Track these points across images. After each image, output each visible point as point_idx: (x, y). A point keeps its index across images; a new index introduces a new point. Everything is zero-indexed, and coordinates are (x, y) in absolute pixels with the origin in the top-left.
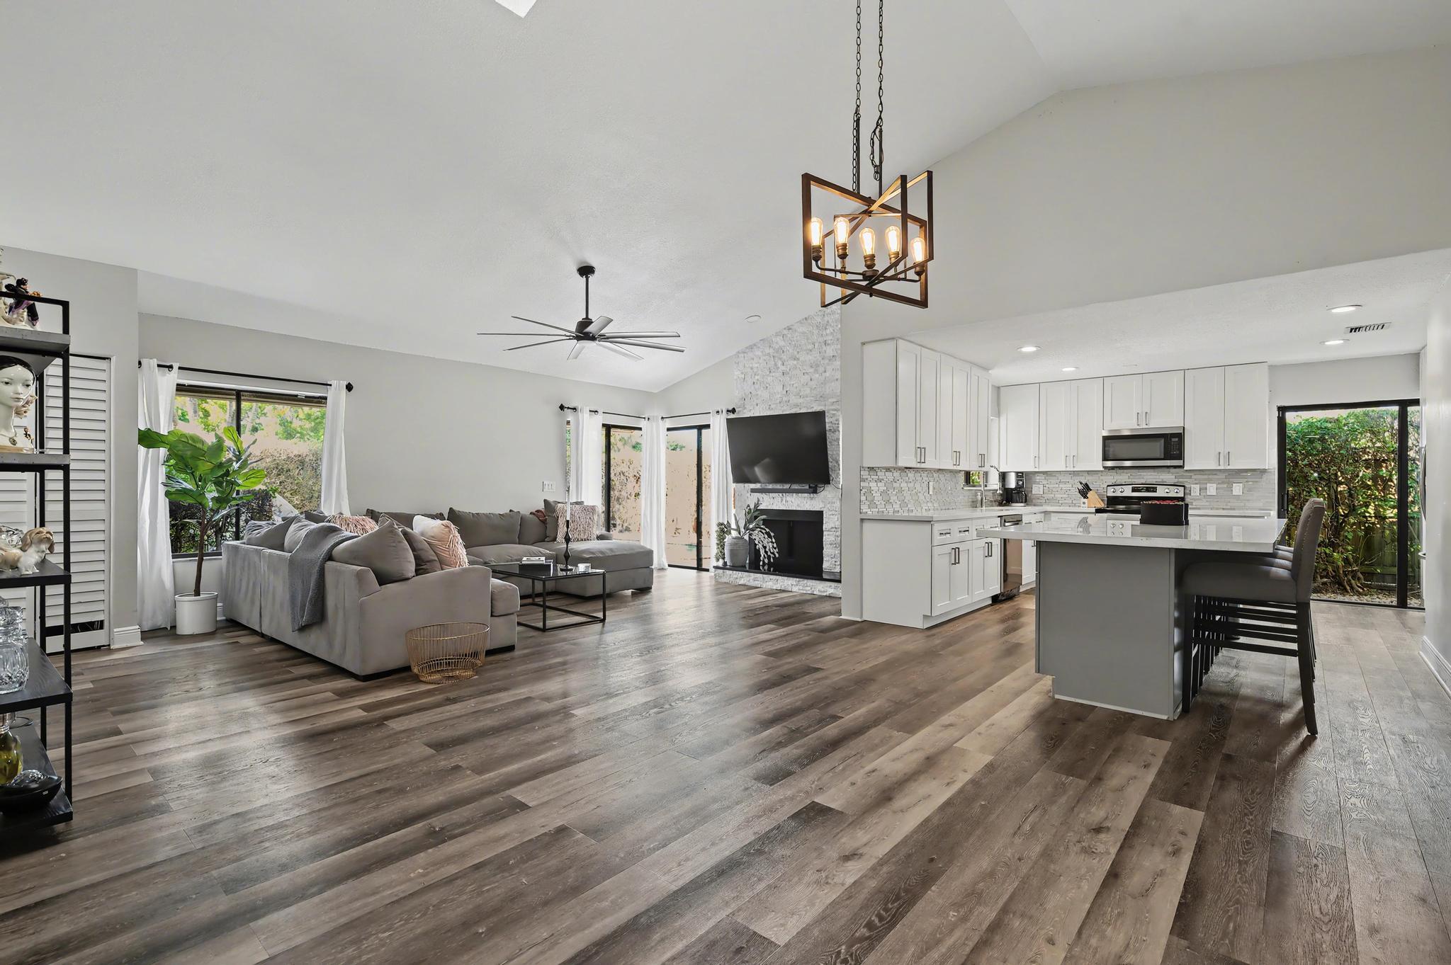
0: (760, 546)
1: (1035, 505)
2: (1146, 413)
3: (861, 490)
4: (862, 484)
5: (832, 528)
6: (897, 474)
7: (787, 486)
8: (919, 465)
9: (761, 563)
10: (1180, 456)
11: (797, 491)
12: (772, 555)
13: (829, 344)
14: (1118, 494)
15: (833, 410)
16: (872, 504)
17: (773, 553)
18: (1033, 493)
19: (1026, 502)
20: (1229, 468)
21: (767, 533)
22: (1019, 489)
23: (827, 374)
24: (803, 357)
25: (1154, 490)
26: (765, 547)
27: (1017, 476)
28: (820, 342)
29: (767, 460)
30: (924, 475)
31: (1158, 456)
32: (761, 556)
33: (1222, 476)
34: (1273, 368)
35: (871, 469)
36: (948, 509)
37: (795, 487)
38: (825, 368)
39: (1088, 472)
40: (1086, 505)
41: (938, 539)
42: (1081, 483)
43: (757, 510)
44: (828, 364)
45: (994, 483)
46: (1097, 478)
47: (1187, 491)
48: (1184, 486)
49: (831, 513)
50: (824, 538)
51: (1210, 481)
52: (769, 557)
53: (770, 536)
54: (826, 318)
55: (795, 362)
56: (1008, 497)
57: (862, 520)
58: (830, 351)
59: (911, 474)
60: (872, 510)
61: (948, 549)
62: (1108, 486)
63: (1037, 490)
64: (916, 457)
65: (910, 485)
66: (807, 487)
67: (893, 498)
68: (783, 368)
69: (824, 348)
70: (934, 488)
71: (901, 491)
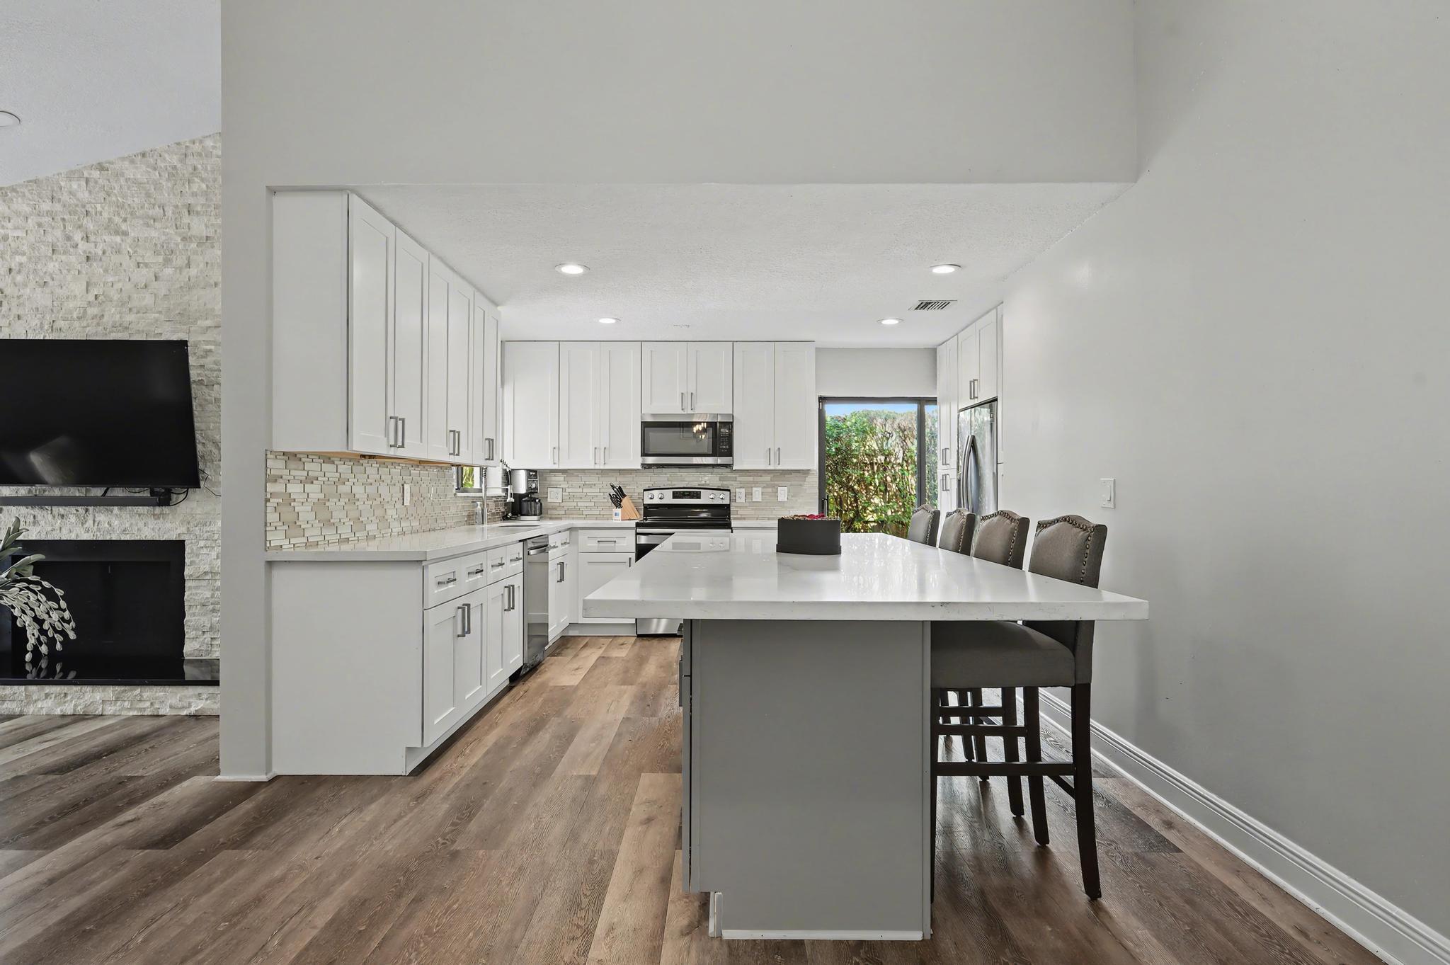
0: (27, 620)
1: (551, 518)
2: (692, 394)
3: (267, 500)
4: (271, 488)
5: (206, 573)
6: (344, 468)
7: (97, 492)
8: (392, 452)
9: (28, 657)
10: (729, 453)
11: (123, 503)
12: (59, 638)
13: (198, 213)
14: (656, 501)
15: (208, 342)
16: (293, 526)
17: (63, 633)
18: (549, 500)
19: (541, 513)
20: (779, 467)
21: (44, 591)
22: (531, 497)
23: (193, 272)
24: (136, 230)
25: (698, 496)
26: (39, 622)
27: (529, 476)
28: (176, 207)
29: (62, 441)
30: (396, 471)
31: (706, 451)
32: (27, 641)
33: (767, 478)
34: (819, 350)
35: (291, 456)
36: (434, 530)
37: (118, 492)
38: (189, 259)
39: (620, 471)
40: (620, 517)
41: (434, 593)
42: (613, 487)
43: (17, 543)
44: (195, 253)
45: (496, 487)
46: (631, 479)
47: (733, 498)
48: (729, 490)
49: (202, 543)
50: (186, 594)
51: (756, 484)
52: (51, 643)
53: (51, 596)
54: (191, 161)
55: (118, 239)
56: (517, 508)
57: (270, 564)
58: (198, 227)
59: (372, 468)
60: (293, 541)
61: (450, 610)
62: (645, 490)
63: (553, 496)
64: (387, 435)
65: (370, 489)
66: (147, 494)
67: (338, 515)
68: (89, 247)
69: (186, 220)
70: (412, 495)
71: (353, 499)
